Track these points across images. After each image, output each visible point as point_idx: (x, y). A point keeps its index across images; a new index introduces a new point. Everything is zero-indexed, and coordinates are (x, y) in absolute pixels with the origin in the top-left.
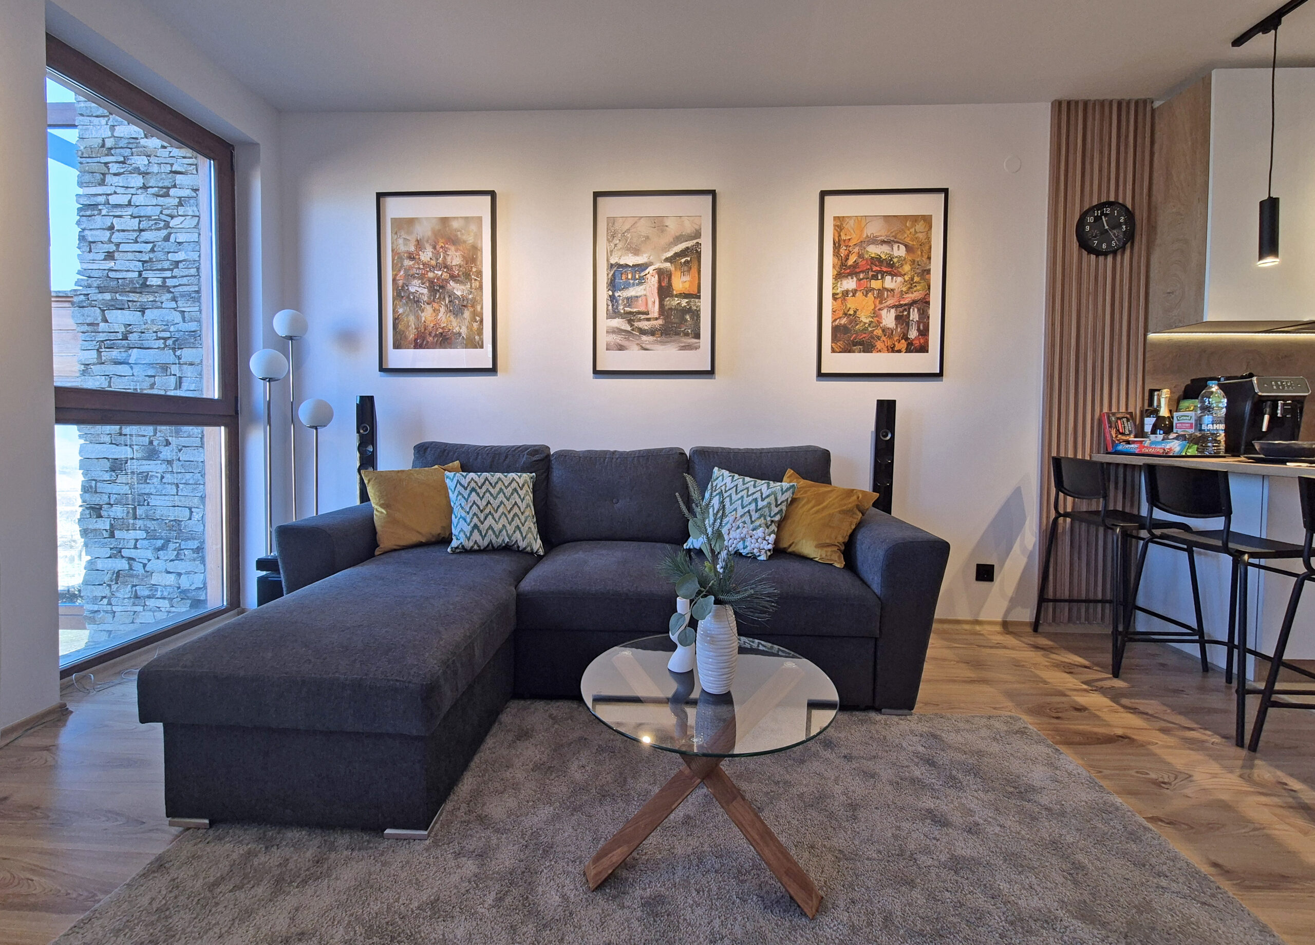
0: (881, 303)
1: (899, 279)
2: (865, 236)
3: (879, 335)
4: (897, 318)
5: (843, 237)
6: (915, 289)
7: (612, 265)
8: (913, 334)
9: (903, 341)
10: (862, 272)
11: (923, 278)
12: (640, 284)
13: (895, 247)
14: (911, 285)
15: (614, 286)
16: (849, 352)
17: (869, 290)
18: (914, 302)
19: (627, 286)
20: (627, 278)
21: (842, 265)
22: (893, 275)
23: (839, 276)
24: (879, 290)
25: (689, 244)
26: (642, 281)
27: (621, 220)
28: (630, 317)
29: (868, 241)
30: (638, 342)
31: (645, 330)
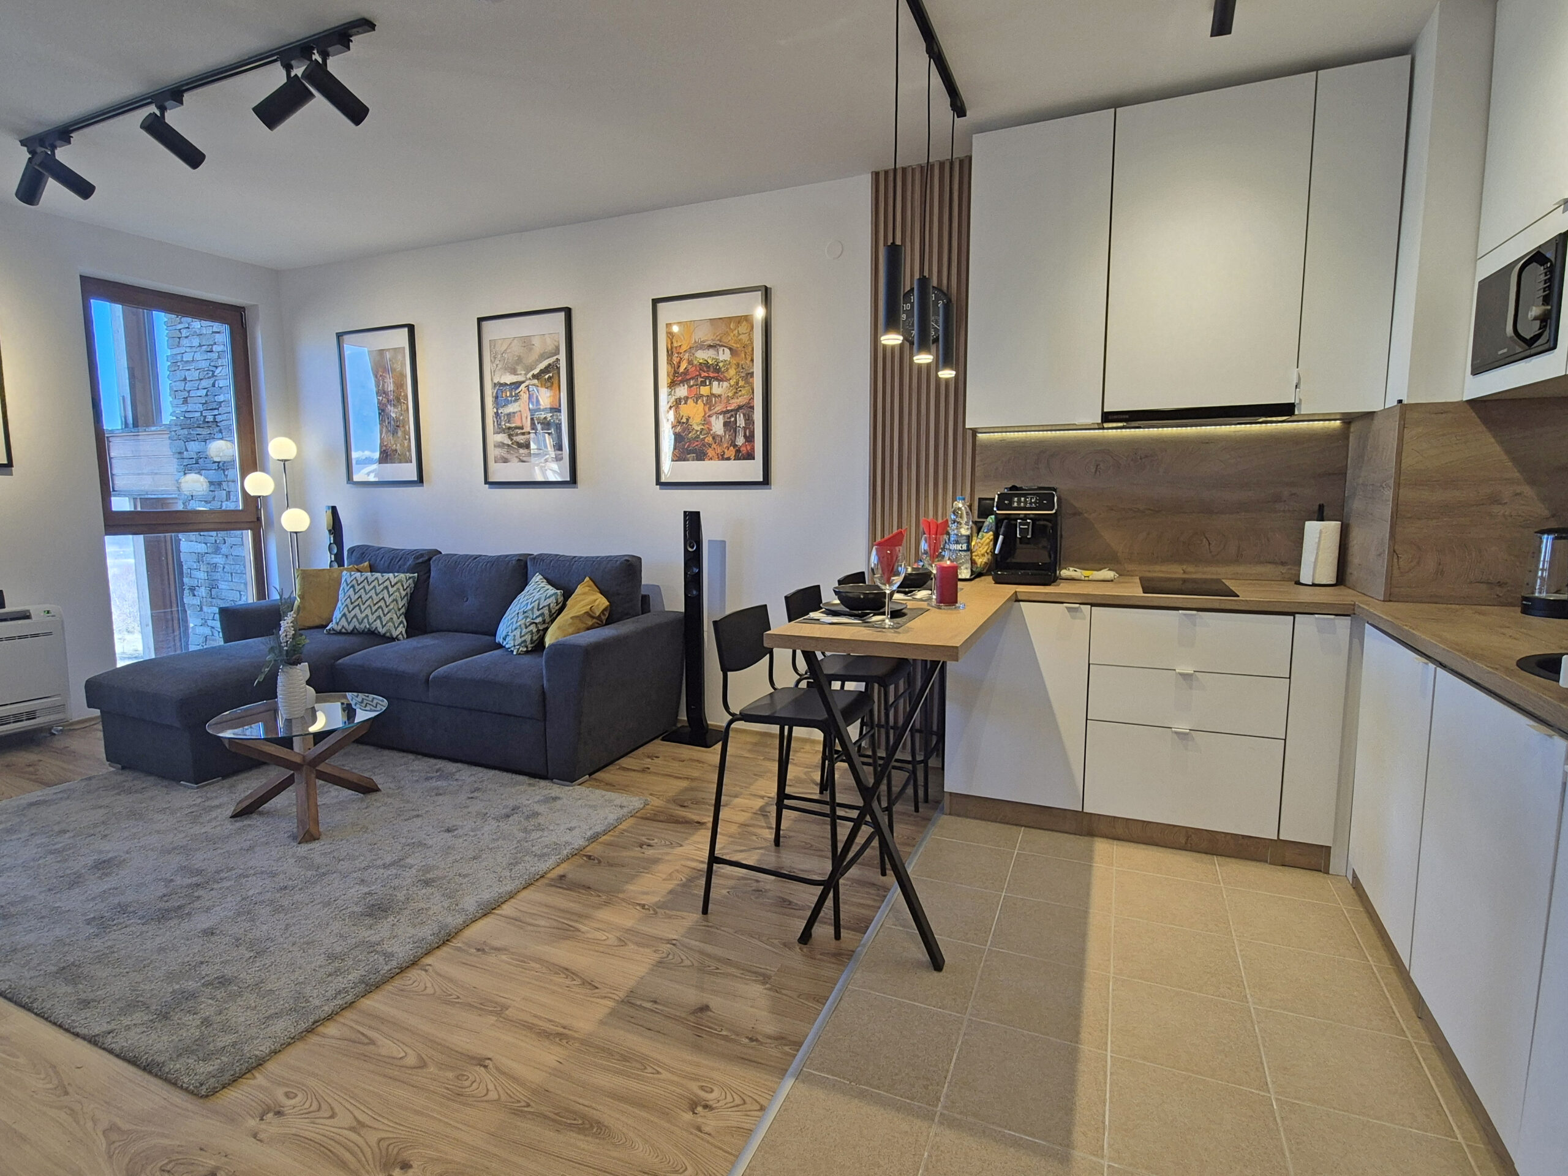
0: (710, 409)
1: (725, 384)
2: (693, 341)
3: (710, 442)
4: (726, 424)
5: (675, 345)
6: (740, 393)
7: (495, 384)
8: (740, 441)
9: (732, 448)
10: (692, 378)
11: (747, 382)
12: (516, 400)
13: (721, 350)
14: (737, 388)
15: (497, 404)
16: (684, 460)
17: (699, 397)
18: (740, 408)
19: (507, 403)
20: (506, 396)
21: (675, 372)
22: (719, 380)
23: (672, 385)
24: (708, 396)
25: (551, 360)
26: (517, 398)
27: (500, 342)
28: (510, 432)
29: (697, 347)
30: (517, 455)
31: (521, 443)
